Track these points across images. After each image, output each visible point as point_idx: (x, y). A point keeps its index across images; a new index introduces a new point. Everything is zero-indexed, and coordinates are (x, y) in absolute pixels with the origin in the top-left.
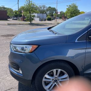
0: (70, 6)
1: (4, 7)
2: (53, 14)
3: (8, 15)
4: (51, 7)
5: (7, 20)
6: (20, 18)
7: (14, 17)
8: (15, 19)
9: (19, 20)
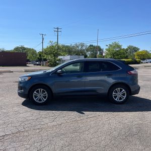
0: (110, 45)
1: (23, 47)
2: (96, 55)
3: (28, 58)
4: (93, 46)
5: (26, 66)
6: (44, 62)
7: (37, 61)
8: (38, 65)
9: (43, 65)
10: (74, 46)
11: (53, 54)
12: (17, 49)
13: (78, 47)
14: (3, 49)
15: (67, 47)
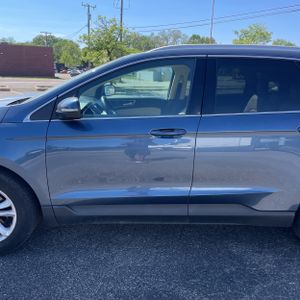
3: (61, 61)
5: (54, 77)
10: (157, 37)
11: (108, 49)
12: (38, 39)
13: (166, 39)
14: (11, 39)
15: (144, 38)
